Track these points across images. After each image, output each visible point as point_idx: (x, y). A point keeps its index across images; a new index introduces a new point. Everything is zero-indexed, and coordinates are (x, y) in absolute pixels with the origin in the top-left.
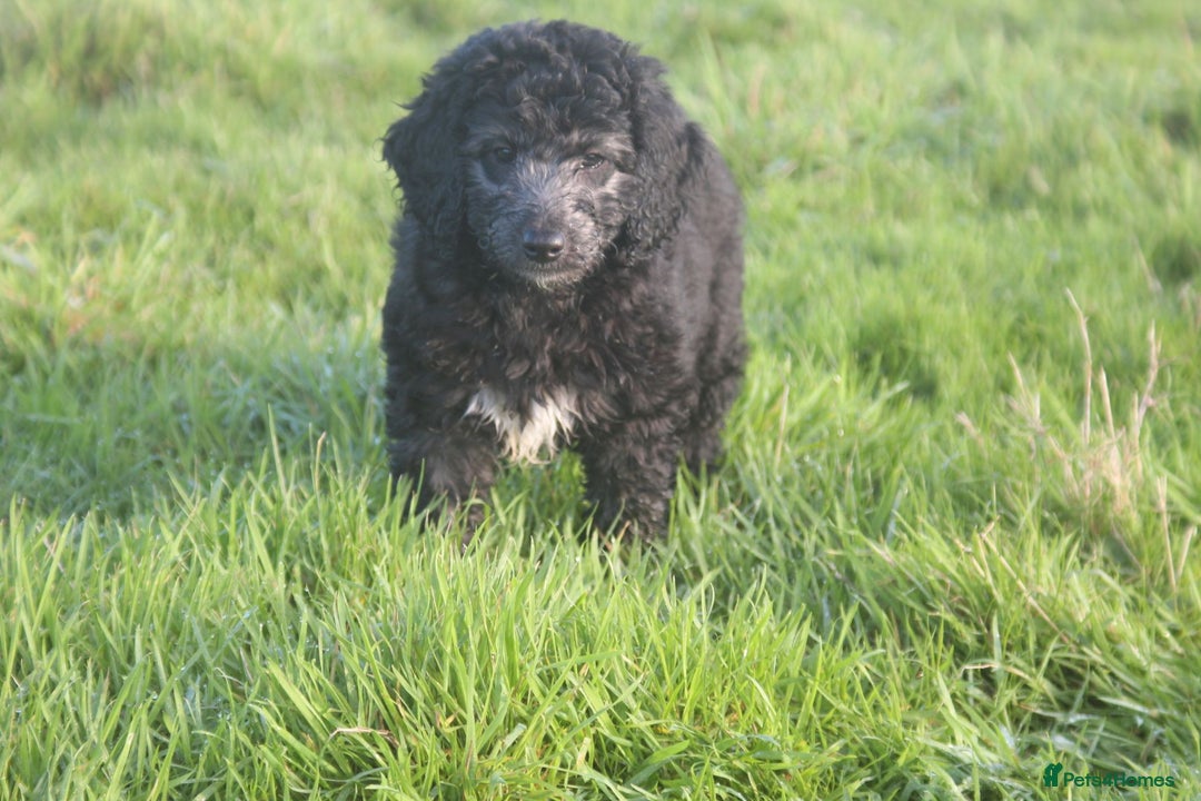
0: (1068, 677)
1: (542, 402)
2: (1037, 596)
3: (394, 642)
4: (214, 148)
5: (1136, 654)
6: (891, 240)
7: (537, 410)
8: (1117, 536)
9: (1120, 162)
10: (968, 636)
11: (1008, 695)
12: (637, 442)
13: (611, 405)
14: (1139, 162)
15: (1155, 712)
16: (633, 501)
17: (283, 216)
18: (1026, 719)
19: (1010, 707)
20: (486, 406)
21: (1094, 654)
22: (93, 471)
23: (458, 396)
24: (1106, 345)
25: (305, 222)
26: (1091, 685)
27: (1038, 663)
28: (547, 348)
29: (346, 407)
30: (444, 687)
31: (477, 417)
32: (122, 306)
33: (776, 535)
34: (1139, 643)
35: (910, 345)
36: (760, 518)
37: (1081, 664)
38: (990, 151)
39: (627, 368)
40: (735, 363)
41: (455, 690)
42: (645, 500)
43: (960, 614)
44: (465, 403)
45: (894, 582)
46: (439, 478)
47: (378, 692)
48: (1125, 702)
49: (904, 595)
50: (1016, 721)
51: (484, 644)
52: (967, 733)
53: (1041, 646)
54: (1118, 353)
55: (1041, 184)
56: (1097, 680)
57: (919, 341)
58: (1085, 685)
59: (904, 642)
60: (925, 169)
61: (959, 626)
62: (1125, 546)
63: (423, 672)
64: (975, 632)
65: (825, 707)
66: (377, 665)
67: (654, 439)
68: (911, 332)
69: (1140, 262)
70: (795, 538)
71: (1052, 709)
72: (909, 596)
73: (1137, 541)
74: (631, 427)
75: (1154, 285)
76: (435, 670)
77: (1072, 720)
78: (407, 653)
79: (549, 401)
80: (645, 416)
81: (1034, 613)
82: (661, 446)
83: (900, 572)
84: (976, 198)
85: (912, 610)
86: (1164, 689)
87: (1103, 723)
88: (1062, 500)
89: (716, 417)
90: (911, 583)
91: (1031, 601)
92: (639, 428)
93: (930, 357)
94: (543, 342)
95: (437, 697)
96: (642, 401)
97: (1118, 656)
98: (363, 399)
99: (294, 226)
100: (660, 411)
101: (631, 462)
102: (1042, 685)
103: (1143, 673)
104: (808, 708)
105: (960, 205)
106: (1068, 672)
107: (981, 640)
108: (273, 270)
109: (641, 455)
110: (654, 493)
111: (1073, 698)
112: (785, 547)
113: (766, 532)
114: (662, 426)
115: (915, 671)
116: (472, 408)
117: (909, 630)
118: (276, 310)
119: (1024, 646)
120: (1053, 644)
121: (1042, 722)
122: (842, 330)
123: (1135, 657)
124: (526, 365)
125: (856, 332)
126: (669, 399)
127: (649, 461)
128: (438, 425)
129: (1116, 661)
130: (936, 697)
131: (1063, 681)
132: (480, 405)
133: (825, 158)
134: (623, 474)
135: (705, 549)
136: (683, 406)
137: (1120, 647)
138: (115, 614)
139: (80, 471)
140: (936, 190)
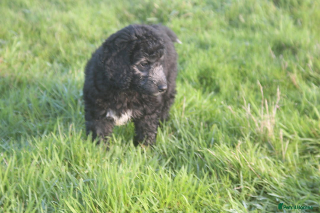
0: (259, 187)
1: (124, 114)
2: (251, 165)
3: (95, 191)
4: (26, 6)
5: (276, 180)
6: (205, 39)
7: (123, 115)
8: (269, 142)
9: (262, 12)
10: (234, 176)
11: (245, 192)
12: (147, 120)
13: (141, 112)
14: (267, 13)
15: (281, 197)
16: (147, 134)
17: (47, 33)
18: (249, 198)
19: (245, 195)
20: (111, 114)
21: (265, 181)
22: (8, 123)
23: (104, 112)
24: (262, 76)
25: (54, 36)
26: (265, 189)
27: (252, 183)
28: (126, 101)
29: (72, 103)
30: (108, 204)
31: (109, 117)
32: (9, 66)
33: (184, 143)
34: (276, 177)
35: (213, 77)
36: (179, 137)
37: (263, 184)
38: (229, 9)
39: (146, 104)
40: (173, 95)
41: (111, 204)
42: (150, 134)
43: (232, 170)
44: (105, 114)
45: (215, 161)
46: (99, 132)
47: (91, 205)
48: (273, 194)
49: (218, 165)
50: (246, 198)
51: (117, 191)
52: (236, 205)
53: (253, 179)
54: (265, 77)
55: (242, 19)
56: (266, 187)
57: (215, 76)
58: (263, 189)
59: (218, 177)
60: (212, 13)
61: (232, 174)
62: (271, 145)
63: (102, 200)
64: (236, 175)
65: (200, 199)
66: (91, 198)
67: (152, 119)
68: (213, 73)
69: (269, 49)
70: (188, 143)
71: (255, 195)
72: (220, 165)
73: (274, 144)
74: (146, 117)
75: (273, 56)
76: (105, 199)
77: (261, 199)
78: (98, 194)
79: (126, 113)
80: (149, 114)
81: (250, 170)
82: (154, 121)
83: (217, 159)
84: (226, 23)
85: (220, 169)
86: (283, 190)
87: (268, 200)
88: (255, 132)
89: (168, 108)
90: (219, 161)
91: (249, 166)
92: (148, 117)
93: (218, 80)
94: (125, 99)
95: (106, 207)
96: (149, 111)
97: (271, 180)
98: (76, 101)
99: (51, 36)
100: (153, 112)
101: (146, 125)
102: (253, 189)
103: (277, 185)
104: (196, 200)
105: (221, 25)
106: (259, 185)
107: (237, 177)
108: (46, 51)
109: (149, 123)
110: (152, 132)
111: (260, 192)
112: (186, 146)
113: (182, 142)
114: (154, 116)
115: (221, 186)
116: (108, 115)
117: (220, 175)
118: (49, 64)
119: (248, 178)
120: (256, 178)
121: (253, 199)
122: (195, 72)
123: (275, 181)
124: (121, 105)
125: (198, 72)
126: (156, 109)
127: (151, 124)
128: (98, 119)
129: (271, 182)
130: (226, 193)
131: (258, 187)
132: (110, 114)
133: (186, 10)
134: (145, 128)
135: (166, 146)
136: (159, 110)
137: (272, 178)
138: (23, 180)
139: (5, 123)
140: (215, 21)
